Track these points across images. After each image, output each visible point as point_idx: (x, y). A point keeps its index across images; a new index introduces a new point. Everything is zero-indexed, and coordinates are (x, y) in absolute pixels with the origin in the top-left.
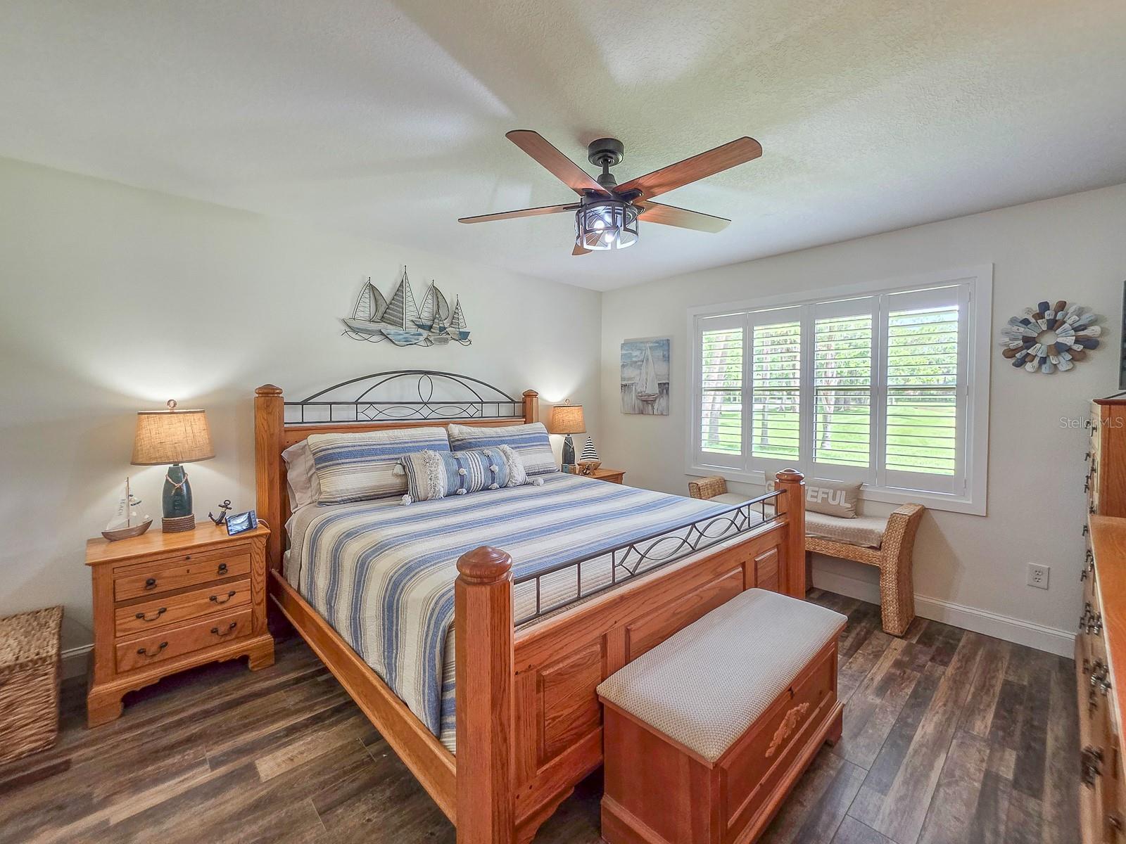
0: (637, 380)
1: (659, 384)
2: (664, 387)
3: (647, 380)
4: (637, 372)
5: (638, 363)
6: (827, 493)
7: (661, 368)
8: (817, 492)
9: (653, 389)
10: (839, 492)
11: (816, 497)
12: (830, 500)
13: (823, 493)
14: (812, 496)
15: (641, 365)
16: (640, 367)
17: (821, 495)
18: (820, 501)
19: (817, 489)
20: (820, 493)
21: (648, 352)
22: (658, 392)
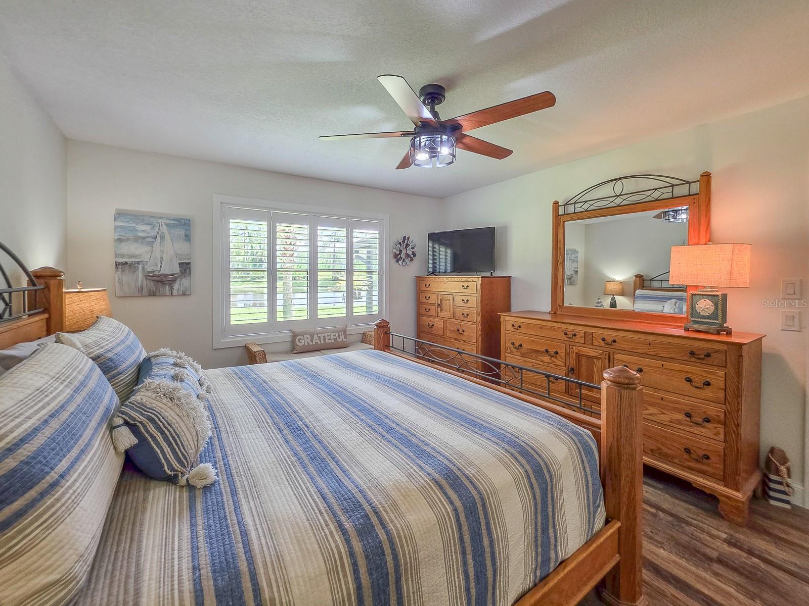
0: (146, 258)
1: (180, 264)
2: (185, 267)
3: (162, 258)
4: (148, 249)
5: (148, 240)
6: (335, 335)
7: (182, 247)
8: (330, 336)
9: (171, 267)
10: (340, 333)
11: (330, 339)
12: (338, 339)
13: (333, 336)
14: (328, 339)
15: (153, 242)
16: (151, 244)
17: (333, 338)
18: (333, 341)
19: (329, 334)
20: (332, 336)
21: (164, 229)
22: (178, 272)
